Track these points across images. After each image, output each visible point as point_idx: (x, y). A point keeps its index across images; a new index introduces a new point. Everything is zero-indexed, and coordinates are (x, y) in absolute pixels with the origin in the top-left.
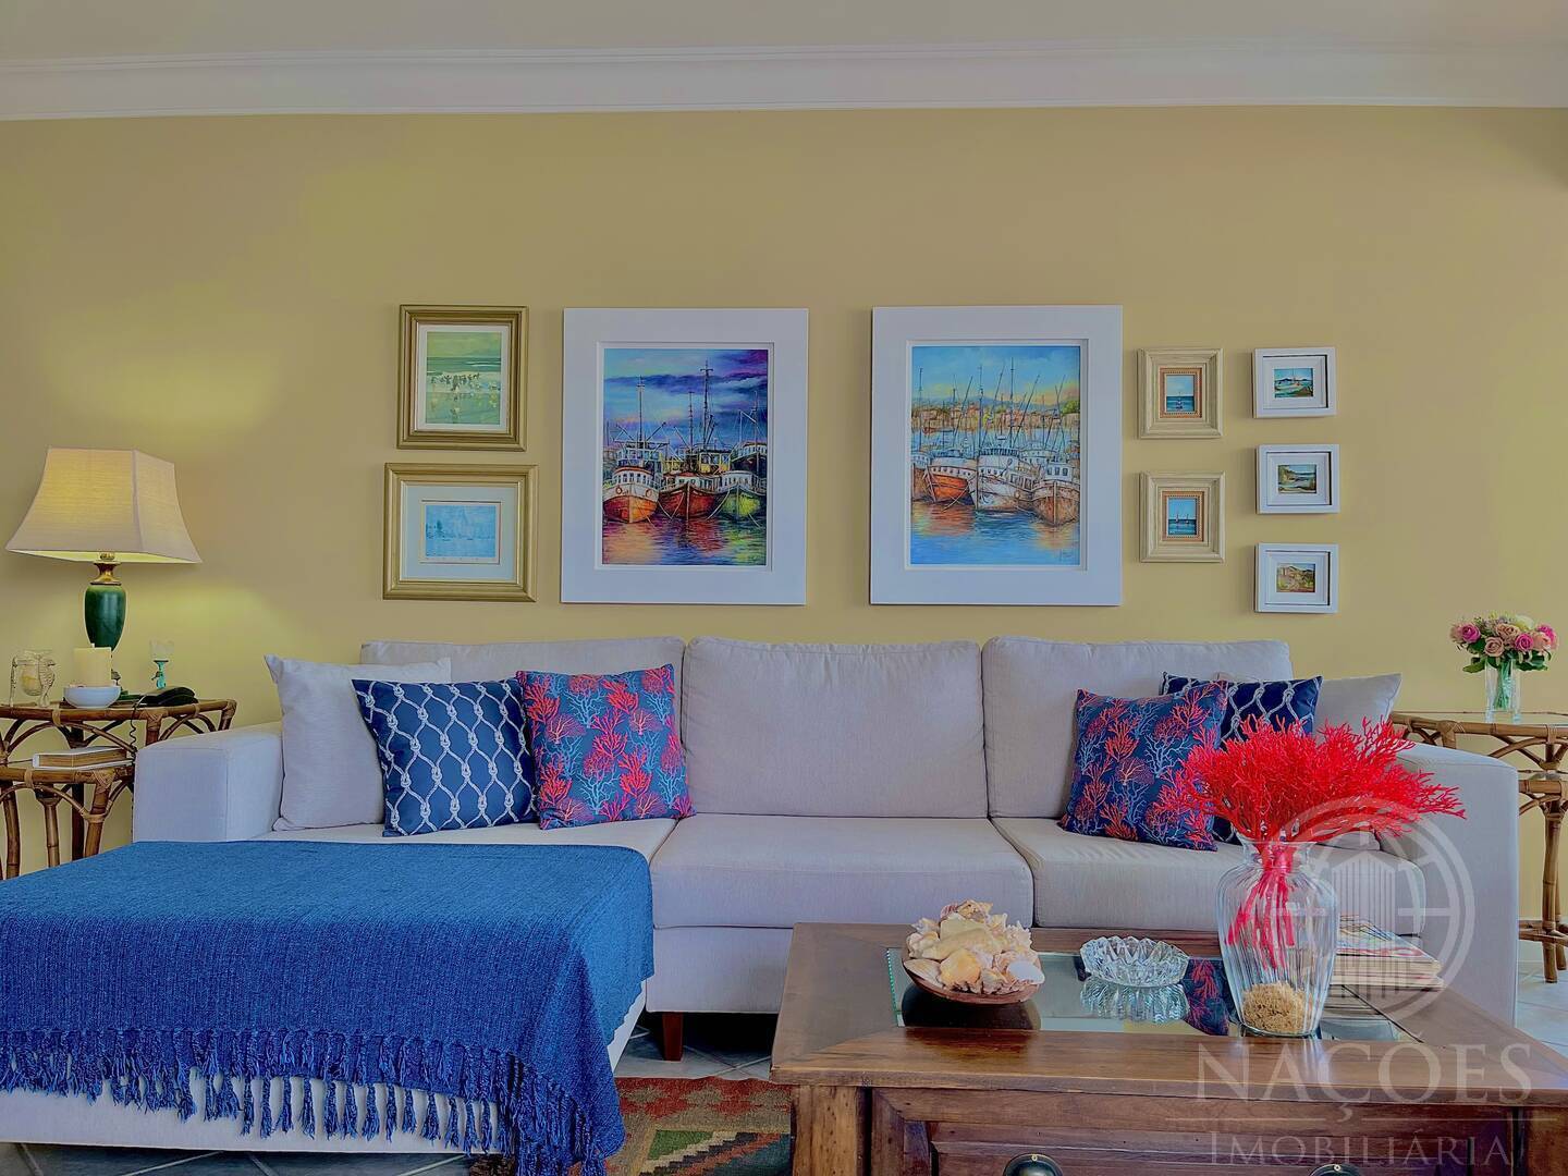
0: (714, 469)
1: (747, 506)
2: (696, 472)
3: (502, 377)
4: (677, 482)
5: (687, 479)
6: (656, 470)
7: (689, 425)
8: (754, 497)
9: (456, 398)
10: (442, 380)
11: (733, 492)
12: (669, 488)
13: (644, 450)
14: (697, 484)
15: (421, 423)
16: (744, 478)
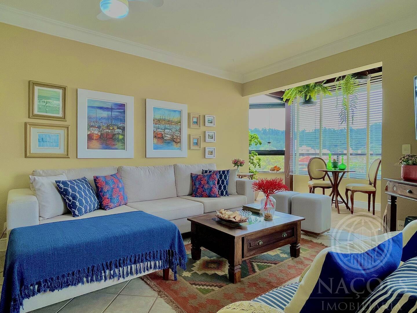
0: (113, 129)
1: (121, 137)
2: (110, 129)
3: (60, 103)
4: (105, 131)
5: (107, 130)
6: (100, 128)
7: (108, 119)
8: (122, 135)
9: (47, 107)
10: (42, 102)
11: (118, 134)
12: (103, 132)
13: (97, 123)
14: (110, 132)
15: (36, 112)
16: (120, 131)
